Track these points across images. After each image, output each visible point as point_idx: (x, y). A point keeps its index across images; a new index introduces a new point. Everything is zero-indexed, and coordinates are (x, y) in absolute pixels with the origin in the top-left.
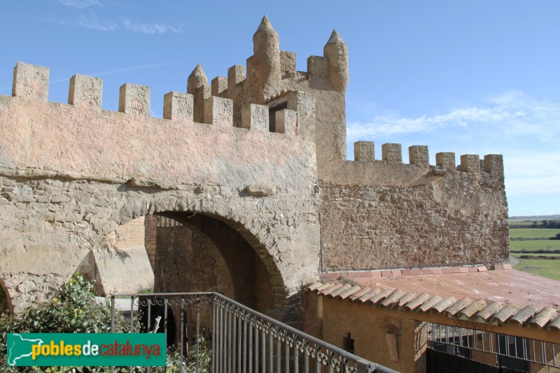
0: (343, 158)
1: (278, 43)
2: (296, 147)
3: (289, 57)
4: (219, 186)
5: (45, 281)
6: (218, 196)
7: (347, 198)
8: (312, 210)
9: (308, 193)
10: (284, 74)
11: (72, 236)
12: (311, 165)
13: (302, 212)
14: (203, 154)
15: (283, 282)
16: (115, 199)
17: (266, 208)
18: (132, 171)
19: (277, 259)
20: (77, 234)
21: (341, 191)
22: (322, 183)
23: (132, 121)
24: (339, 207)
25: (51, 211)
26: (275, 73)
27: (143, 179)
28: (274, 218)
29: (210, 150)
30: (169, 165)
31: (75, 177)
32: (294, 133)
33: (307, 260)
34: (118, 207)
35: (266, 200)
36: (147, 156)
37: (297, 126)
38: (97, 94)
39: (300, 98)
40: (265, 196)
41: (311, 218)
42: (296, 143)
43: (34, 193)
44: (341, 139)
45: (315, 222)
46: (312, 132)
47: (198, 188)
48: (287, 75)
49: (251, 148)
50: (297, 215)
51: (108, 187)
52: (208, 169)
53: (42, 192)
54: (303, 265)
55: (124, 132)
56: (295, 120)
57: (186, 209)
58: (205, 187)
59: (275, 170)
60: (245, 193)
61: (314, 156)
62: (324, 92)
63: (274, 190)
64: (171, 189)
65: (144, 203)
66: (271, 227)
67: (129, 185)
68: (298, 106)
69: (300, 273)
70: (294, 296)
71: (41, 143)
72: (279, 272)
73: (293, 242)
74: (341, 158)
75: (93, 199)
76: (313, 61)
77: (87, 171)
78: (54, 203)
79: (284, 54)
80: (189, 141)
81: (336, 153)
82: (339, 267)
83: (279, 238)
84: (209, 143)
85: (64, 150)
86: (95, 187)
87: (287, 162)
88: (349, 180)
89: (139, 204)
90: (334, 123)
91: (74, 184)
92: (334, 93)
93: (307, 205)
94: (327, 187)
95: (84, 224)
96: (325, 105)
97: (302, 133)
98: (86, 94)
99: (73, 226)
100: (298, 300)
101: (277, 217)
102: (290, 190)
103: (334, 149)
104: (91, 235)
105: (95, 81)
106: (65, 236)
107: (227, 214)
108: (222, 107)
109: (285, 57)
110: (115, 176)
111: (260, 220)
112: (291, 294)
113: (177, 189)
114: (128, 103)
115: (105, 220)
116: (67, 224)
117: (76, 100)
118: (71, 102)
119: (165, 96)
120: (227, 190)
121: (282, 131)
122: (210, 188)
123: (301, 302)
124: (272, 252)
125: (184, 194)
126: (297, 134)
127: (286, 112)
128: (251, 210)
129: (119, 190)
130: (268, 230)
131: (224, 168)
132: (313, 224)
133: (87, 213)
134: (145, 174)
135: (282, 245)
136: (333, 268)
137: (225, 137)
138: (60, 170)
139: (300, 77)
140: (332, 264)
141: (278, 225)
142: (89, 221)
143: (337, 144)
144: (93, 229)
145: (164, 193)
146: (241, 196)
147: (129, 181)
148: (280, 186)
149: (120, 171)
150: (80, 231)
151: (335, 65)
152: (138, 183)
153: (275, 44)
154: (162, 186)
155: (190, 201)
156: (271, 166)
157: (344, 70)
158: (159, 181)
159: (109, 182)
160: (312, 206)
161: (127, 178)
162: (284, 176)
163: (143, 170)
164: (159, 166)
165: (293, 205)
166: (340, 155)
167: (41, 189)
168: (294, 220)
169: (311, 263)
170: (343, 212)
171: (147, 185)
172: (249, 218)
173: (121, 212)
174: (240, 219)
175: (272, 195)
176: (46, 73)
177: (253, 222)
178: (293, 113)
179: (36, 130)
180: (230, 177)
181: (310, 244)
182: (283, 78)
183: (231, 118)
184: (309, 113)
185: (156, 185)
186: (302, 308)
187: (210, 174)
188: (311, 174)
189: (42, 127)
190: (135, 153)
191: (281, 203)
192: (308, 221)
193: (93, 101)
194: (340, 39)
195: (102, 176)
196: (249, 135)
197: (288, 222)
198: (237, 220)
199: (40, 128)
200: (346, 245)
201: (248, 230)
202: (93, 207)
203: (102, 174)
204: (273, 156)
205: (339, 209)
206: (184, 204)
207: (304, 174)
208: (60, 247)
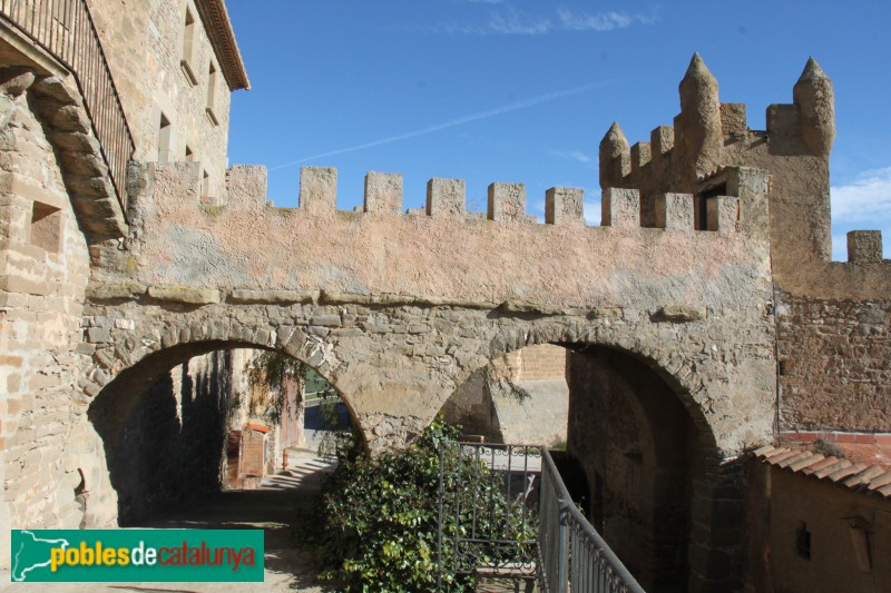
0: (826, 259)
1: (717, 93)
2: (737, 249)
3: (735, 111)
4: (621, 308)
5: (403, 424)
6: (621, 322)
7: (833, 319)
8: (763, 339)
9: (757, 315)
10: (728, 137)
11: (433, 373)
12: (762, 275)
13: (746, 343)
14: (598, 267)
15: (714, 441)
16: (484, 328)
17: (691, 338)
18: (504, 293)
19: (707, 408)
20: (439, 370)
21: (822, 309)
22: (791, 297)
23: (504, 229)
24: (819, 333)
25: (409, 343)
26: (713, 138)
27: (519, 303)
28: (703, 352)
29: (608, 262)
30: (553, 284)
31: (435, 303)
32: (733, 230)
33: (755, 412)
34: (488, 337)
35: (691, 327)
36: (523, 274)
37: (738, 219)
38: (458, 200)
39: (743, 177)
40: (690, 320)
41: (760, 351)
42: (737, 244)
43: (390, 322)
44: (823, 229)
45: (767, 358)
46: (764, 225)
47: (592, 312)
48: (733, 138)
49: (667, 255)
50: (739, 347)
51: (476, 313)
52: (605, 287)
53: (398, 320)
54: (747, 420)
55: (493, 245)
56: (736, 211)
57: (575, 340)
58: (601, 310)
59: (704, 284)
60: (659, 317)
61: (767, 261)
62: (793, 159)
63: (703, 312)
64: (555, 314)
65: (520, 333)
66: (697, 364)
67: (501, 311)
68: (740, 189)
69: (743, 430)
70: (733, 462)
71: (396, 265)
72: (708, 427)
73: (731, 385)
74: (822, 259)
75: (457, 329)
76: (774, 113)
77: (449, 295)
78: (412, 334)
79: (727, 109)
80: (579, 251)
81: (814, 251)
82: (818, 424)
83: (710, 380)
84: (606, 253)
85: (421, 271)
86: (460, 314)
87: (722, 273)
88: (837, 292)
89: (514, 334)
90: (810, 206)
91: (435, 311)
92: (809, 158)
93: (754, 333)
94: (798, 304)
95: (447, 359)
96: (795, 178)
97: (747, 229)
98: (446, 200)
99: (434, 361)
100: (739, 469)
101: (707, 350)
102: (728, 311)
103: (810, 244)
104: (455, 372)
105: (456, 184)
106: (425, 373)
107: (633, 346)
108: (624, 201)
109: (729, 113)
110: (483, 299)
111: (681, 354)
112: (727, 459)
113: (563, 314)
114: (498, 208)
115: (472, 354)
116: (427, 359)
117: (434, 210)
118: (429, 213)
119: (547, 192)
120: (632, 314)
121: (715, 228)
122: (608, 312)
123: (742, 472)
124: (699, 398)
125: (573, 320)
126: (738, 231)
127: (721, 200)
128: (668, 340)
129: (489, 316)
130: (694, 368)
131: (628, 284)
132: (764, 360)
133: (450, 345)
134: (521, 295)
135: (715, 389)
136: (808, 426)
137: (629, 243)
138: (418, 295)
139: (754, 139)
140: (806, 419)
141: (709, 362)
142: (452, 356)
143: (815, 238)
144: (458, 364)
145: (547, 320)
146: (653, 321)
147: (501, 305)
148: (713, 307)
149: (489, 294)
150: (442, 367)
151: (810, 115)
152: (511, 307)
153: (711, 95)
154: (542, 310)
155: (580, 330)
156: (697, 279)
157: (825, 122)
158: (539, 304)
159: (477, 307)
160: (762, 335)
161: (499, 302)
162: (718, 292)
163: (519, 292)
164: (540, 286)
165: (731, 333)
166: (820, 253)
167: (397, 318)
168: (734, 355)
169: (761, 417)
170: (825, 342)
171: (523, 310)
172: (664, 350)
173: (492, 344)
174: (652, 353)
175: (699, 319)
176: (399, 180)
177: (670, 357)
178: (732, 200)
179: (390, 249)
180: (637, 297)
181: (758, 389)
182: (727, 143)
183: (638, 216)
184: (758, 198)
185: (535, 310)
186: (744, 481)
187: (608, 294)
188: (761, 287)
189: (396, 245)
190: (509, 271)
191: (713, 331)
192: (756, 355)
193: (454, 209)
194: (819, 73)
195: (468, 300)
196: (664, 238)
197: (723, 357)
198: (647, 353)
199: (394, 246)
200: (830, 391)
201: (664, 367)
202: (457, 338)
203: (468, 298)
204: (701, 264)
205: (819, 337)
206: (574, 334)
207: (750, 287)
208: (420, 386)
